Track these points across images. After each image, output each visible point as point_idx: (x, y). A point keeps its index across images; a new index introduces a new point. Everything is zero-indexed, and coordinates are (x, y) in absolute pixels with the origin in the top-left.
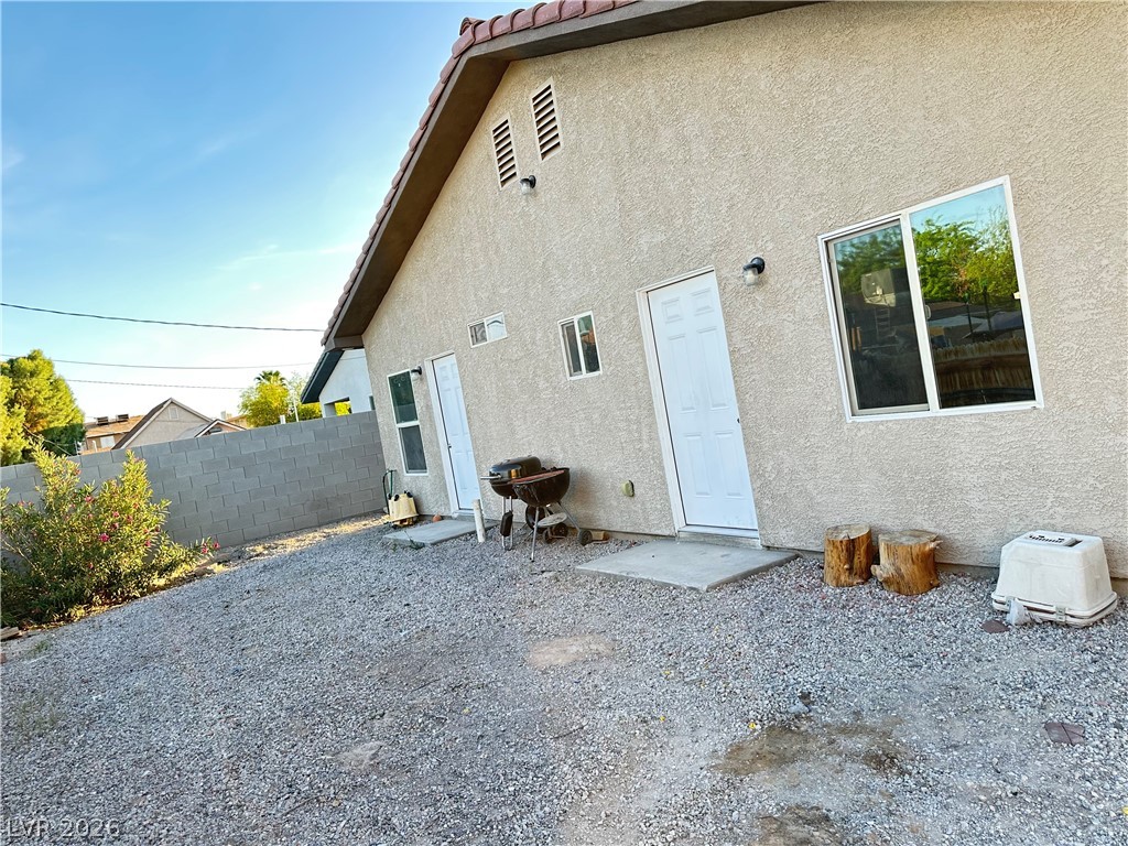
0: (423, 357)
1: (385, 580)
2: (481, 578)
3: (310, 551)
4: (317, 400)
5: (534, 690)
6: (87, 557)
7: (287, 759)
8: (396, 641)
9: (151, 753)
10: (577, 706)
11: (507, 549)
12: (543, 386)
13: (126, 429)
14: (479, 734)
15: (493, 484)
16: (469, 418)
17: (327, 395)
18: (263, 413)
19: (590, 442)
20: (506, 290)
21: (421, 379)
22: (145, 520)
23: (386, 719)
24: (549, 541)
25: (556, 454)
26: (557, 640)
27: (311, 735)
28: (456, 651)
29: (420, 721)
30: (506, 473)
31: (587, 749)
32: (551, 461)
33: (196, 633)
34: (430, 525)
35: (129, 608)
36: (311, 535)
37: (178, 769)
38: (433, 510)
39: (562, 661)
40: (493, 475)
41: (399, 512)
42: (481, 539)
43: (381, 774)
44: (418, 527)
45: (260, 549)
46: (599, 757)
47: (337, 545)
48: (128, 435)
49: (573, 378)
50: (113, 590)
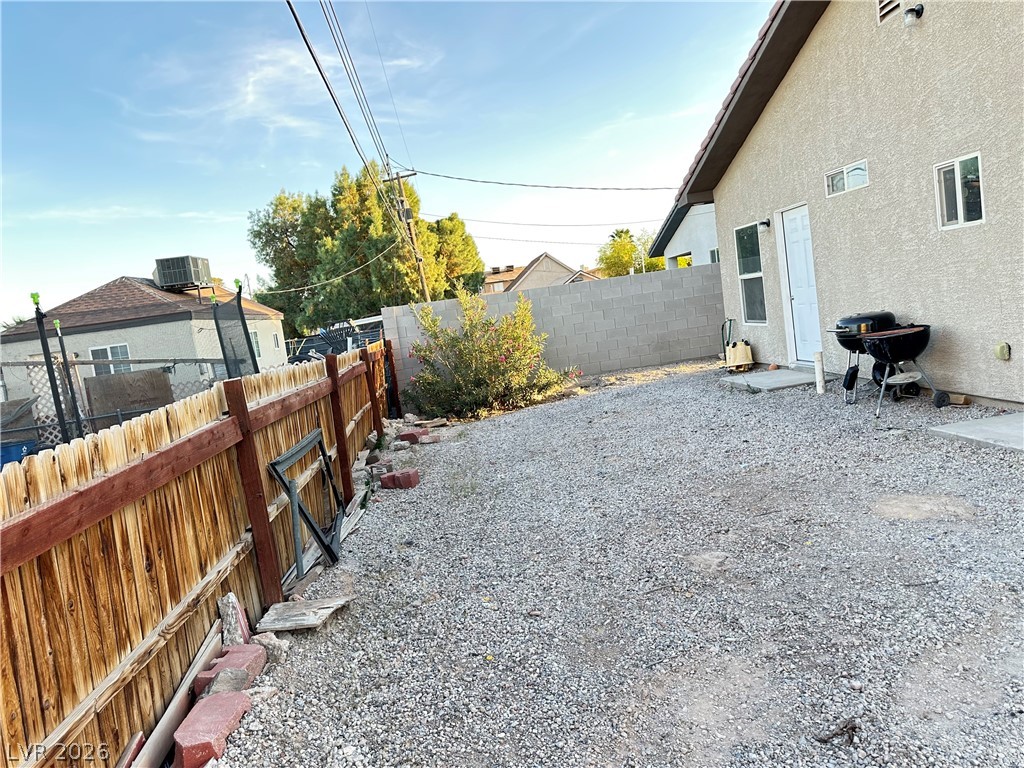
0: (772, 210)
1: (723, 417)
2: (821, 427)
3: (655, 385)
4: (662, 255)
5: (881, 537)
6: (490, 373)
7: (645, 550)
8: (737, 471)
9: (541, 523)
10: (931, 561)
11: (849, 403)
12: (906, 235)
13: (513, 277)
14: (822, 565)
15: (840, 337)
16: (816, 270)
17: (671, 250)
18: (615, 266)
19: (958, 299)
20: (873, 135)
21: (769, 232)
22: (530, 348)
23: (730, 534)
24: (897, 399)
25: (912, 311)
26: (906, 496)
27: (665, 535)
28: (795, 488)
29: (763, 543)
30: (854, 327)
31: (942, 603)
32: (907, 317)
33: (567, 439)
34: (766, 372)
35: (517, 414)
36: (655, 372)
37: (561, 539)
38: (770, 359)
39: (912, 516)
40: (841, 328)
41: (735, 359)
42: (820, 390)
43: (728, 581)
44: (753, 374)
45: (613, 379)
46: (957, 613)
47: (678, 383)
48: (514, 282)
49: (945, 228)
50: (506, 399)
